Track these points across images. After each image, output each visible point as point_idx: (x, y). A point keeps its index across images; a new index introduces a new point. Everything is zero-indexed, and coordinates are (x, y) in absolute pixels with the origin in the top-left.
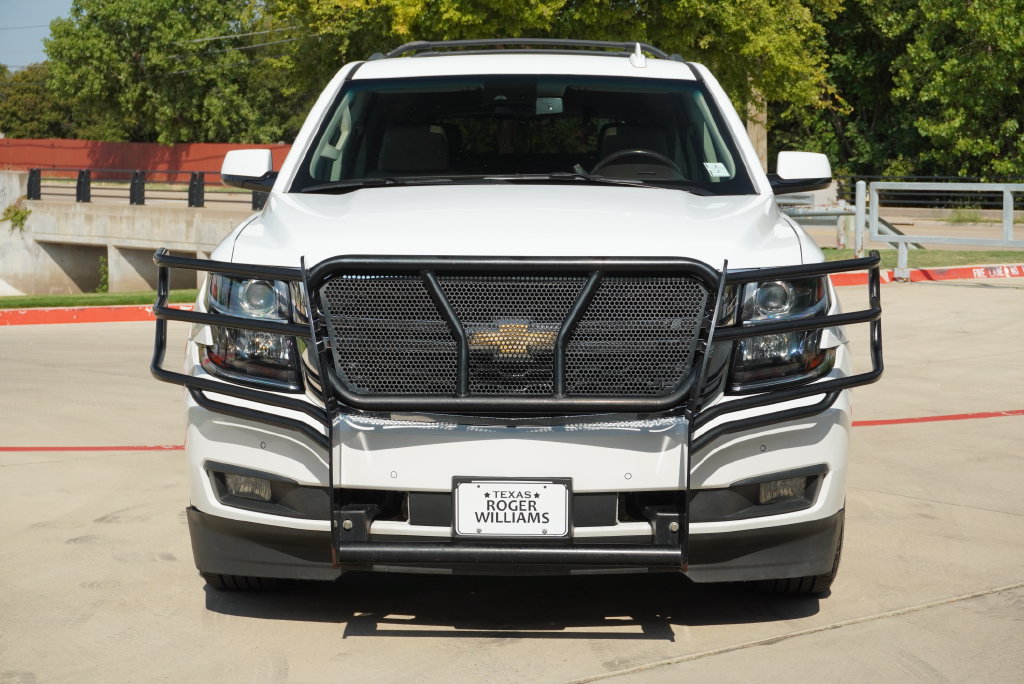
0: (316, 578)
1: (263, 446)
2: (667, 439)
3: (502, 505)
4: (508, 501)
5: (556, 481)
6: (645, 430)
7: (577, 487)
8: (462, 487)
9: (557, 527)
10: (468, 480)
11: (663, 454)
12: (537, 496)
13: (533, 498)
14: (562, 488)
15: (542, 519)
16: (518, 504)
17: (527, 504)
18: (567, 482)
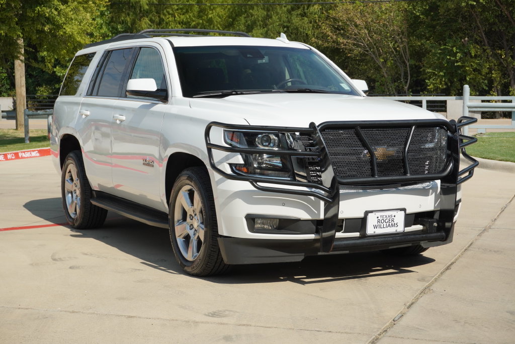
0: (293, 261)
1: (284, 205)
2: (431, 191)
3: (382, 222)
4: (385, 219)
5: (401, 210)
6: (424, 188)
7: (408, 212)
8: (370, 214)
9: (400, 228)
10: (371, 212)
11: (430, 197)
12: (394, 216)
13: (393, 217)
14: (403, 212)
15: (396, 226)
16: (388, 220)
17: (391, 220)
18: (404, 210)
